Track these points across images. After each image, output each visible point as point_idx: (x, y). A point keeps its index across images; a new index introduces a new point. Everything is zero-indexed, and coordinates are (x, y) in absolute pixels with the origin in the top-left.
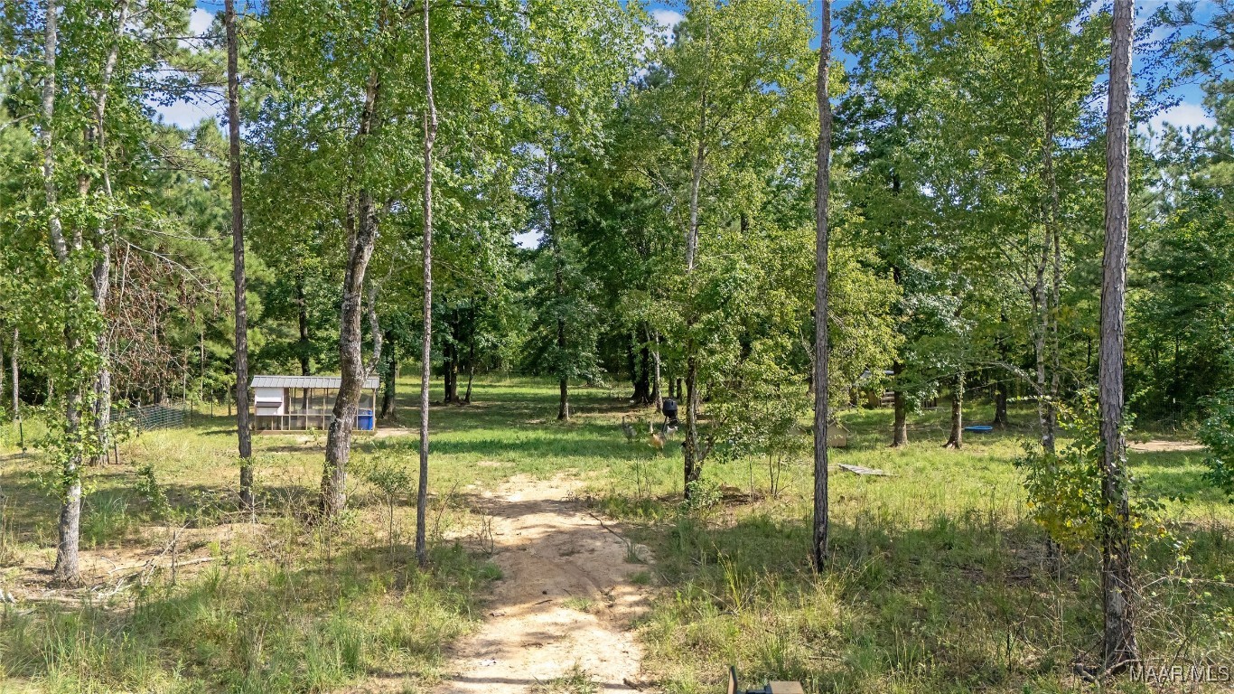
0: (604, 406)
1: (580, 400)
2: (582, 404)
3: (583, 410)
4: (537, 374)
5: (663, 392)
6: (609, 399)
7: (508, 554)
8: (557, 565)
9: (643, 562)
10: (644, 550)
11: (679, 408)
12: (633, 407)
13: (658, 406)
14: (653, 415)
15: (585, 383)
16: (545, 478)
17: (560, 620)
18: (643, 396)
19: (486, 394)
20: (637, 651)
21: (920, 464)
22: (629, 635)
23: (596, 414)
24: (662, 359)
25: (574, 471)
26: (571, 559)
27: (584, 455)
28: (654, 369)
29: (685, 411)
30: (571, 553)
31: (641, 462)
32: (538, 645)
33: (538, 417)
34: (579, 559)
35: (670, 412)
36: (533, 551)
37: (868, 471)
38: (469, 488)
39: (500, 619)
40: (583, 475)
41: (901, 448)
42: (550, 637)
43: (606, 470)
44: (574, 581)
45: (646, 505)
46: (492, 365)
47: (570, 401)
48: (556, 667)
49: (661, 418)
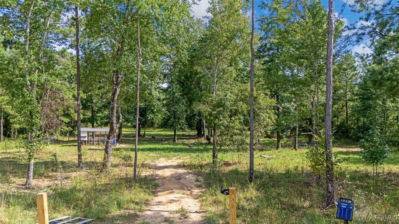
0: (188, 138)
1: (180, 136)
2: (181, 137)
3: (181, 139)
4: (166, 128)
5: (206, 133)
6: (189, 136)
7: (160, 180)
8: (175, 183)
9: (200, 182)
10: (201, 178)
11: (211, 138)
12: (197, 138)
13: (205, 137)
14: (203, 140)
15: (181, 130)
16: (170, 159)
17: (177, 196)
18: (200, 134)
19: (150, 134)
20: (199, 204)
21: (284, 155)
22: (196, 201)
23: (185, 140)
24: (206, 122)
25: (179, 157)
26: (179, 181)
27: (182, 152)
28: (203, 126)
29: (213, 139)
30: (179, 179)
31: (199, 154)
32: (171, 203)
33: (167, 141)
34: (182, 181)
35: (208, 139)
36: (168, 179)
37: (268, 157)
38: (147, 162)
39: (159, 197)
40: (182, 158)
41: (279, 150)
42: (174, 201)
43: (189, 157)
44: (180, 187)
45: (201, 166)
46: (152, 125)
47: (177, 136)
48: (176, 208)
49: (206, 141)
